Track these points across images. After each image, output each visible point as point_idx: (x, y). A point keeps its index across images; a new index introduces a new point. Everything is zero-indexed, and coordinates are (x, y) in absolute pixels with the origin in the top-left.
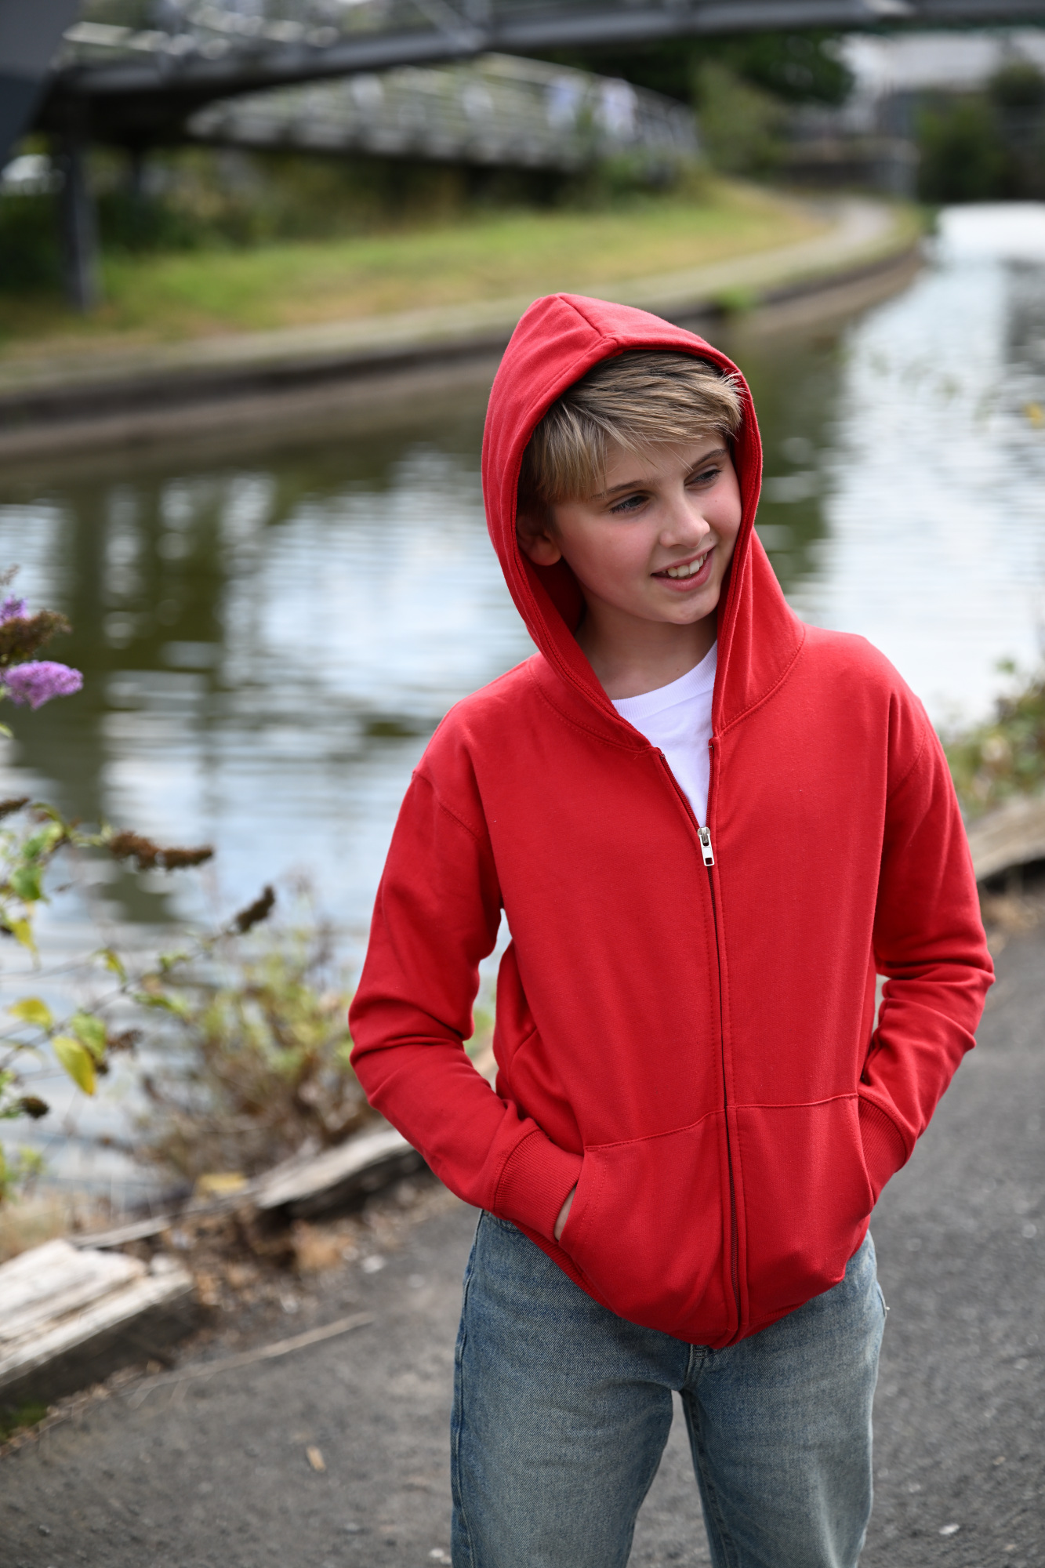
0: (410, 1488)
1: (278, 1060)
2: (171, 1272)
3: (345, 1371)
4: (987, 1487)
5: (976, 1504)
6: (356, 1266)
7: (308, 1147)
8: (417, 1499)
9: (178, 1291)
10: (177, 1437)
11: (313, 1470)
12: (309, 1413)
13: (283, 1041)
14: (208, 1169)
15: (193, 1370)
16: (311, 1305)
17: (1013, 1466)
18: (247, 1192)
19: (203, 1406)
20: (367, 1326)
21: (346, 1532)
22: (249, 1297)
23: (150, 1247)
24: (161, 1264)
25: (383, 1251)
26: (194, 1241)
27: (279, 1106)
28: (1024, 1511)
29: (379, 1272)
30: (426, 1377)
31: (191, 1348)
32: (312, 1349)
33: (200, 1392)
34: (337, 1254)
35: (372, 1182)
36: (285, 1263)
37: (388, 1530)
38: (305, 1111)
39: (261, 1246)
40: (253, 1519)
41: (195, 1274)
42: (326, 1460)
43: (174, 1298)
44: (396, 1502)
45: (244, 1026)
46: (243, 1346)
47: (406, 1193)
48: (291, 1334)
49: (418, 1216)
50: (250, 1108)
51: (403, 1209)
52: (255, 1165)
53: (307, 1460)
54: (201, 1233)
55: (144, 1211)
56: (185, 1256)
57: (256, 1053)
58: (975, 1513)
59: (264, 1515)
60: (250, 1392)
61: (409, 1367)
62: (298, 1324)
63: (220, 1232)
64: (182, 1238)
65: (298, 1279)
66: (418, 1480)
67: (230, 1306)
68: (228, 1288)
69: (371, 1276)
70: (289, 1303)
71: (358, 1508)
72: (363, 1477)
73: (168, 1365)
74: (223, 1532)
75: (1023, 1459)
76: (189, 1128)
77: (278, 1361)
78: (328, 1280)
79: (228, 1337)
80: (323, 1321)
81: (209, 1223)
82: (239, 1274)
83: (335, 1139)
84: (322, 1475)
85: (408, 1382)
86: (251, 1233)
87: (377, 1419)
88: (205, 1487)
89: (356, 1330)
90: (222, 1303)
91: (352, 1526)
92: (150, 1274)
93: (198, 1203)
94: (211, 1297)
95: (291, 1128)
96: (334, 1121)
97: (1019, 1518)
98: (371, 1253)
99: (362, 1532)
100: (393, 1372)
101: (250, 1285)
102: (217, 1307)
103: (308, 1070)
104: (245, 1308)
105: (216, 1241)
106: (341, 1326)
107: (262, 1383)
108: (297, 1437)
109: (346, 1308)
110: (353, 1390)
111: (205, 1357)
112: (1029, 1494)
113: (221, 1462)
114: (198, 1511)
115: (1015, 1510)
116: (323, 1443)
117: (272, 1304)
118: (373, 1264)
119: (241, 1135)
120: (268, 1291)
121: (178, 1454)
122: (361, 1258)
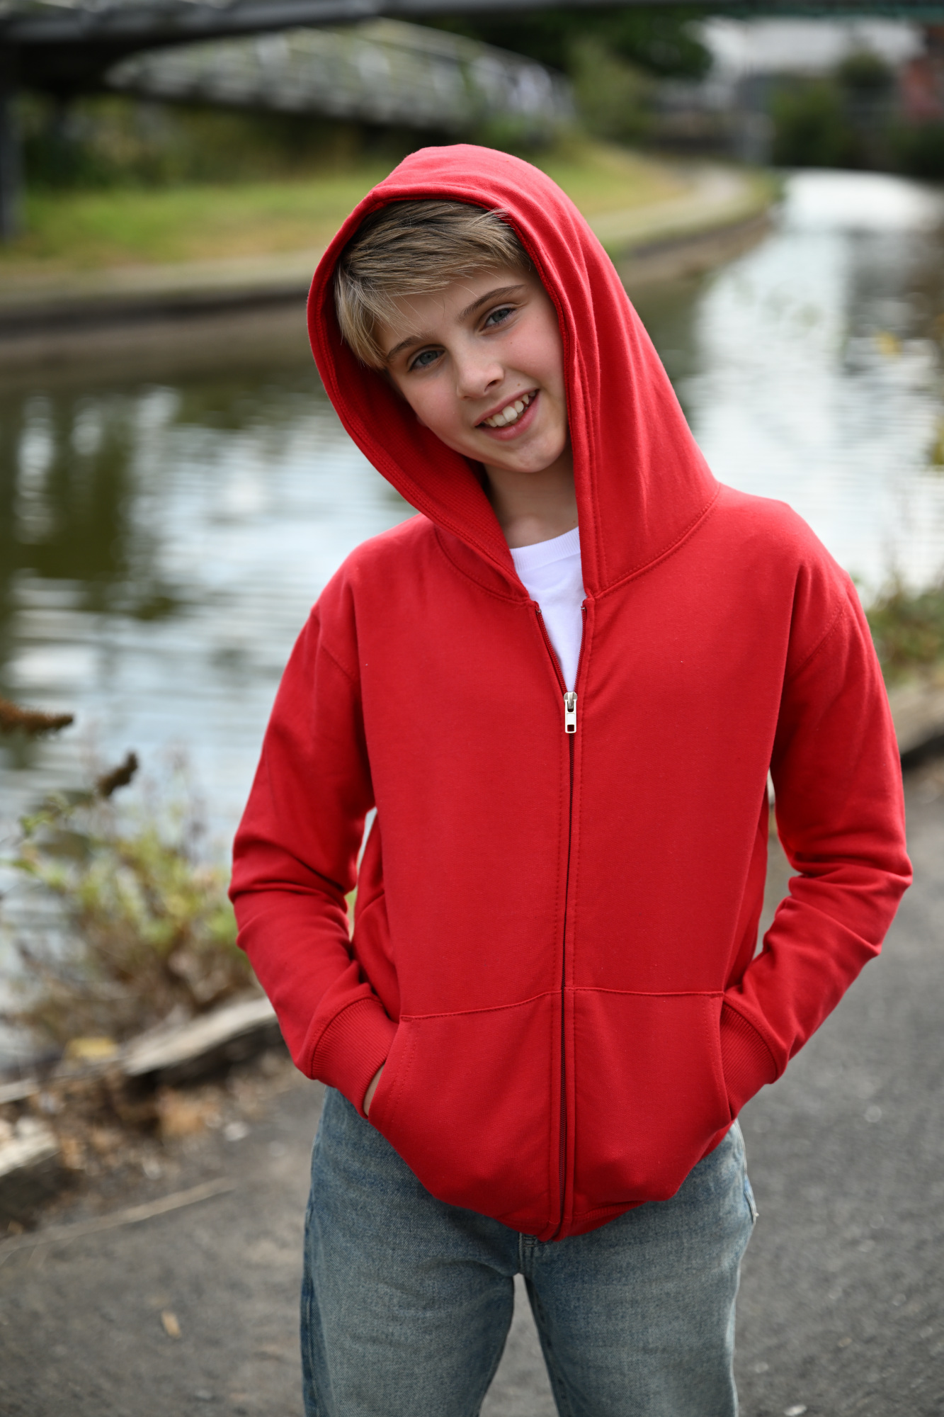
0: (263, 1356)
1: (152, 931)
2: (35, 1134)
3: (204, 1237)
4: (833, 1368)
5: (822, 1384)
6: (219, 1134)
7: (177, 1015)
8: (269, 1367)
9: (43, 1154)
10: (35, 1299)
11: (168, 1336)
12: (166, 1278)
13: (157, 913)
14: (80, 1033)
15: (55, 1232)
16: (174, 1171)
17: (858, 1347)
18: (114, 1058)
19: (63, 1269)
20: (227, 1194)
21: (198, 1399)
22: (114, 1162)
23: (19, 1109)
24: (27, 1127)
25: (247, 1120)
26: (63, 1105)
27: (148, 976)
28: (868, 1394)
29: (242, 1140)
30: (283, 1245)
31: (53, 1210)
32: (173, 1215)
33: (60, 1255)
34: (200, 1121)
35: (238, 1051)
36: (150, 1129)
37: (240, 1399)
38: (175, 980)
39: (127, 1110)
40: (106, 1385)
41: (59, 1137)
42: (182, 1326)
43: (39, 1161)
44: (248, 1370)
45: (119, 897)
46: (104, 1209)
47: (270, 1062)
48: (152, 1198)
49: (282, 1086)
50: (122, 976)
51: (268, 1078)
52: (125, 1032)
53: (161, 1324)
54: (68, 1097)
55: (15, 1073)
56: (52, 1121)
57: (131, 925)
58: (820, 1395)
59: (117, 1380)
60: (109, 1255)
61: (266, 1234)
62: (160, 1188)
63: (87, 1097)
64: (50, 1102)
65: (161, 1144)
66: (271, 1348)
67: (93, 1170)
68: (92, 1151)
69: (232, 1144)
70: (152, 1167)
71: (210, 1375)
72: (215, 1343)
73: (30, 1226)
74: (76, 1396)
75: (870, 1341)
76: (63, 994)
77: (138, 1226)
78: (192, 1146)
79: (90, 1201)
80: (185, 1185)
81: (77, 1087)
82: (104, 1138)
83: (204, 1008)
84: (175, 1341)
85: (264, 1250)
86: (117, 1098)
87: (235, 1286)
88: (60, 1350)
89: (217, 1197)
90: (85, 1167)
91: (203, 1393)
92: (16, 1135)
93: (67, 1069)
94: (75, 1158)
95: (161, 995)
96: (202, 989)
97: (866, 1401)
98: (234, 1119)
99: (214, 1400)
100: (252, 1238)
101: (114, 1150)
102: (81, 1171)
103: (180, 940)
104: (109, 1173)
105: (84, 1106)
106: (201, 1191)
107: (122, 1247)
108: (154, 1301)
109: (208, 1174)
110: (210, 1256)
111: (67, 1220)
112: (873, 1377)
113: (77, 1325)
114: (52, 1374)
115: (860, 1394)
116: (180, 1309)
117: (136, 1169)
118: (236, 1131)
119: (112, 1004)
120: (132, 1155)
121: (35, 1316)
122: (224, 1125)
